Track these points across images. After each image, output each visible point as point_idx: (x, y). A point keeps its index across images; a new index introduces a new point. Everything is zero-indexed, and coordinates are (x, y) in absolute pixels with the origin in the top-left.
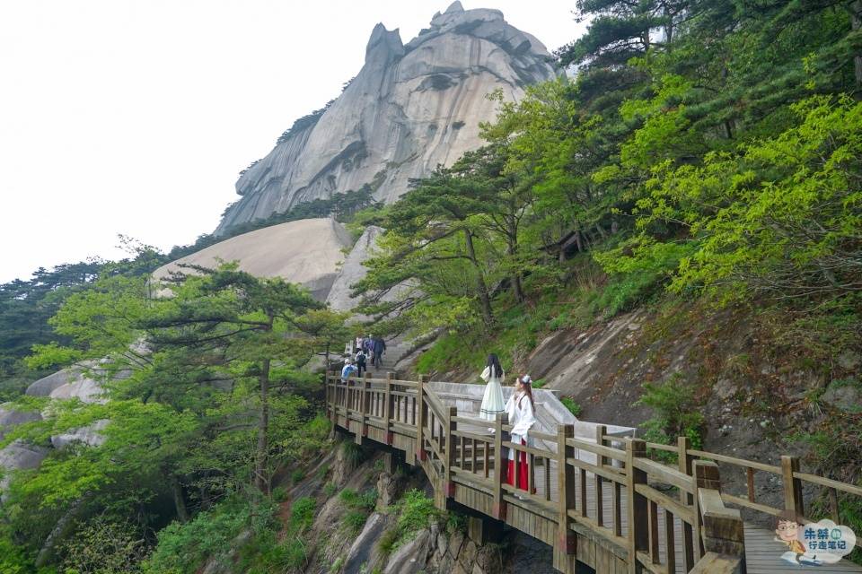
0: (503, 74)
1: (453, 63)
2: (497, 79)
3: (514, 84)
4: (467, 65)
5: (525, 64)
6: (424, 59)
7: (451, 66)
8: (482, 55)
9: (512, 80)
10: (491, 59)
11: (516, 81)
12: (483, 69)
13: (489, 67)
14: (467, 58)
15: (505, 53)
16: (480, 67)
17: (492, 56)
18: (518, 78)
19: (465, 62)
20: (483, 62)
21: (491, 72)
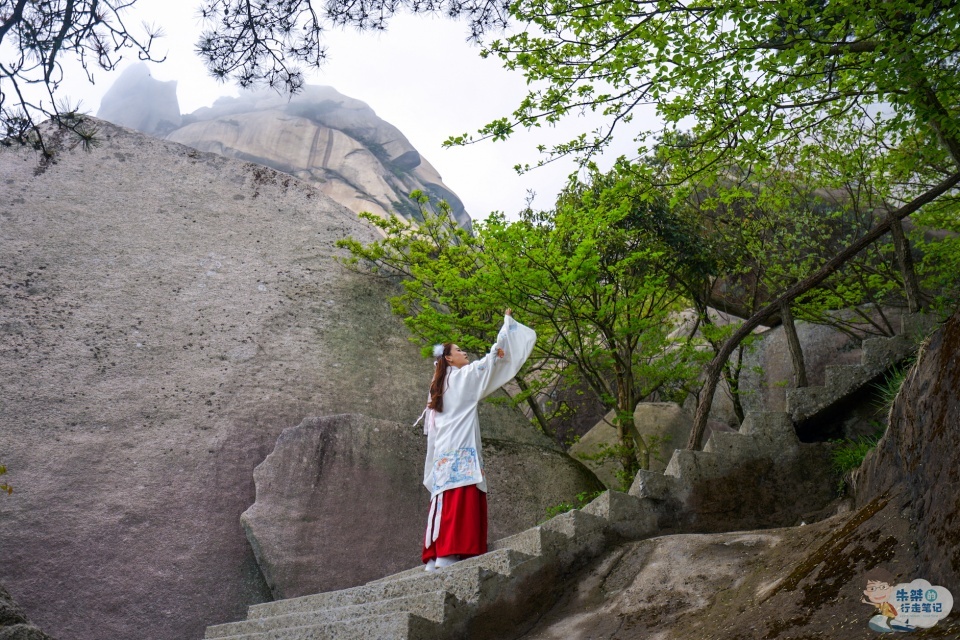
0: (369, 189)
1: (276, 155)
2: (358, 194)
3: (391, 207)
4: (303, 162)
5: (409, 187)
6: (219, 138)
7: (271, 157)
8: (333, 153)
9: (385, 201)
10: (351, 162)
11: (395, 204)
12: (332, 175)
13: (346, 174)
14: (304, 153)
15: (376, 159)
16: (329, 171)
17: (352, 157)
18: (396, 199)
19: (300, 158)
20: (334, 163)
21: (347, 181)
